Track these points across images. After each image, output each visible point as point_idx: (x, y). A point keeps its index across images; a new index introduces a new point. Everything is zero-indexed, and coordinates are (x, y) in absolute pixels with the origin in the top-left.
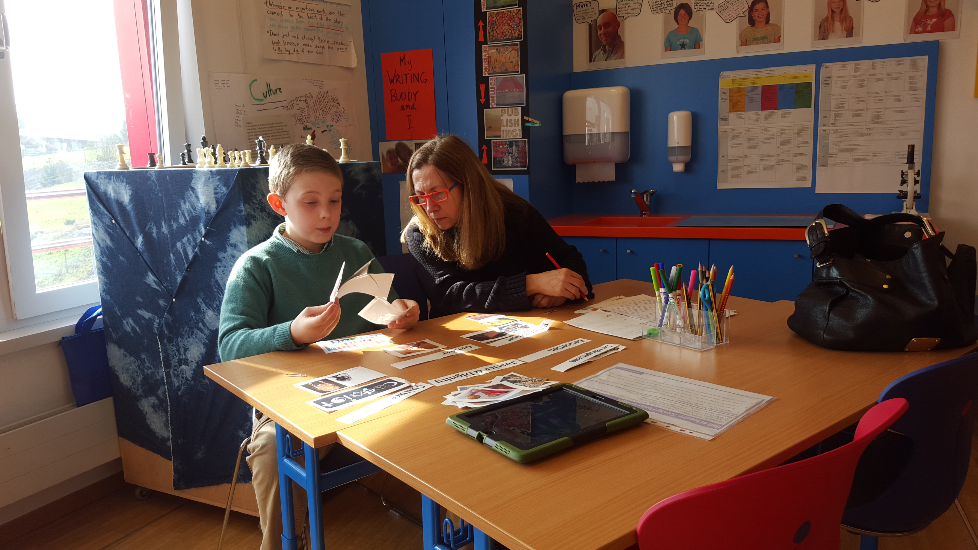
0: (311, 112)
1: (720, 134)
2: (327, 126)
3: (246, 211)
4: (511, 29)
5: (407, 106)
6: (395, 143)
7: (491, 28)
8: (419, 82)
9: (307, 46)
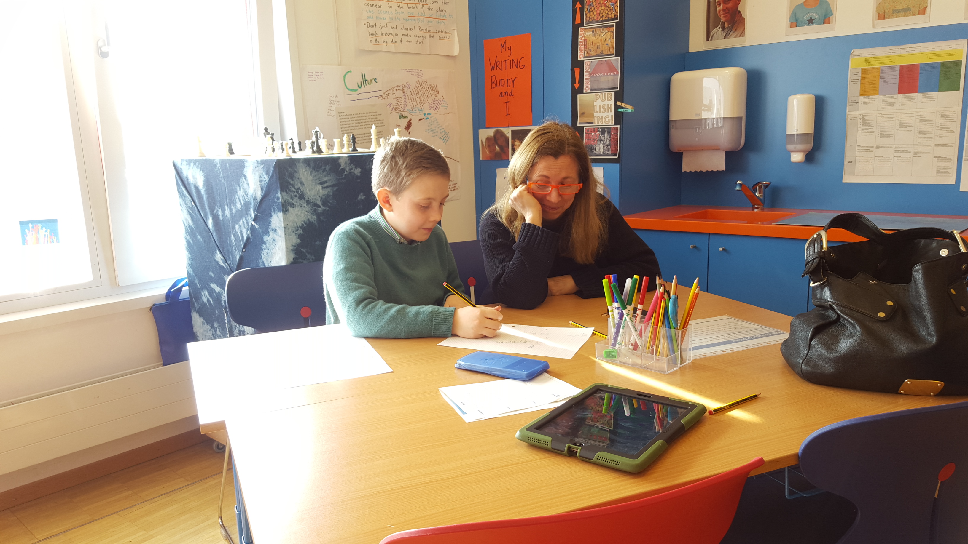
0: (408, 101)
1: (848, 120)
2: (425, 114)
3: (283, 198)
4: (607, 10)
5: (505, 93)
6: (494, 130)
7: (588, 9)
8: (517, 68)
9: (406, 35)
